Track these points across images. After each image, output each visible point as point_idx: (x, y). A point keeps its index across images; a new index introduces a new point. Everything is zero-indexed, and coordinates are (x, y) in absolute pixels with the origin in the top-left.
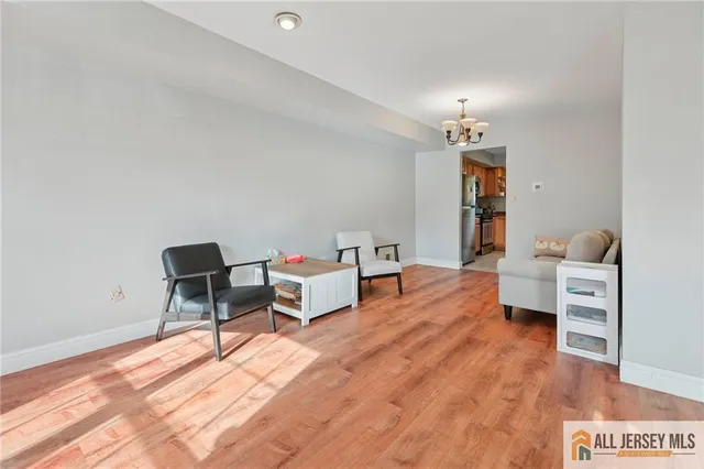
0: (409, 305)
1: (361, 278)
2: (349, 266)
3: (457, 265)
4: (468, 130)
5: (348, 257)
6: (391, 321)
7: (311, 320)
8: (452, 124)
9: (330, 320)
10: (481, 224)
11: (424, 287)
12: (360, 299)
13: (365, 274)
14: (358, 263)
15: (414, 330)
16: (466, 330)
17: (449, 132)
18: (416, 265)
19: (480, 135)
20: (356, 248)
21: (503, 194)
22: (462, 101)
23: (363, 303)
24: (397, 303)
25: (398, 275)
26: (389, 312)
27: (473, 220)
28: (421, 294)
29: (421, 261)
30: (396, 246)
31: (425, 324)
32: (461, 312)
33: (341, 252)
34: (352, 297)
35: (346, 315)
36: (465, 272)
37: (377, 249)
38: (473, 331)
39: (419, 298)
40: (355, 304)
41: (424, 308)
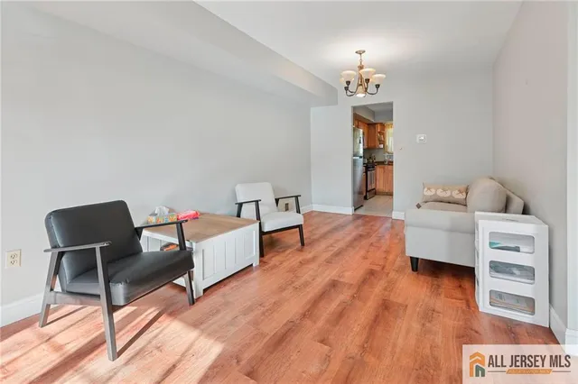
0: (314, 259)
1: (262, 233)
2: (249, 222)
3: (349, 210)
4: (368, 80)
5: (248, 211)
6: (297, 284)
7: (205, 290)
8: (352, 74)
9: (227, 288)
10: (366, 172)
11: (324, 236)
12: (262, 255)
13: (266, 229)
14: (259, 218)
15: (323, 295)
16: (378, 289)
17: (348, 83)
18: (312, 212)
19: (378, 86)
20: (257, 202)
21: (382, 146)
22: (360, 53)
23: (265, 259)
24: (300, 257)
25: (299, 227)
26: (292, 270)
27: (360, 169)
28: (323, 245)
29: (317, 208)
30: (297, 197)
31: (334, 284)
32: (366, 265)
33: (240, 205)
34: (253, 256)
35: (246, 278)
36: (358, 217)
37: (277, 201)
38: (385, 289)
39: (320, 250)
40: (256, 263)
41: (328, 262)
